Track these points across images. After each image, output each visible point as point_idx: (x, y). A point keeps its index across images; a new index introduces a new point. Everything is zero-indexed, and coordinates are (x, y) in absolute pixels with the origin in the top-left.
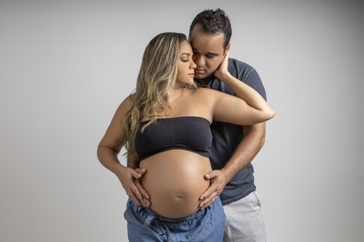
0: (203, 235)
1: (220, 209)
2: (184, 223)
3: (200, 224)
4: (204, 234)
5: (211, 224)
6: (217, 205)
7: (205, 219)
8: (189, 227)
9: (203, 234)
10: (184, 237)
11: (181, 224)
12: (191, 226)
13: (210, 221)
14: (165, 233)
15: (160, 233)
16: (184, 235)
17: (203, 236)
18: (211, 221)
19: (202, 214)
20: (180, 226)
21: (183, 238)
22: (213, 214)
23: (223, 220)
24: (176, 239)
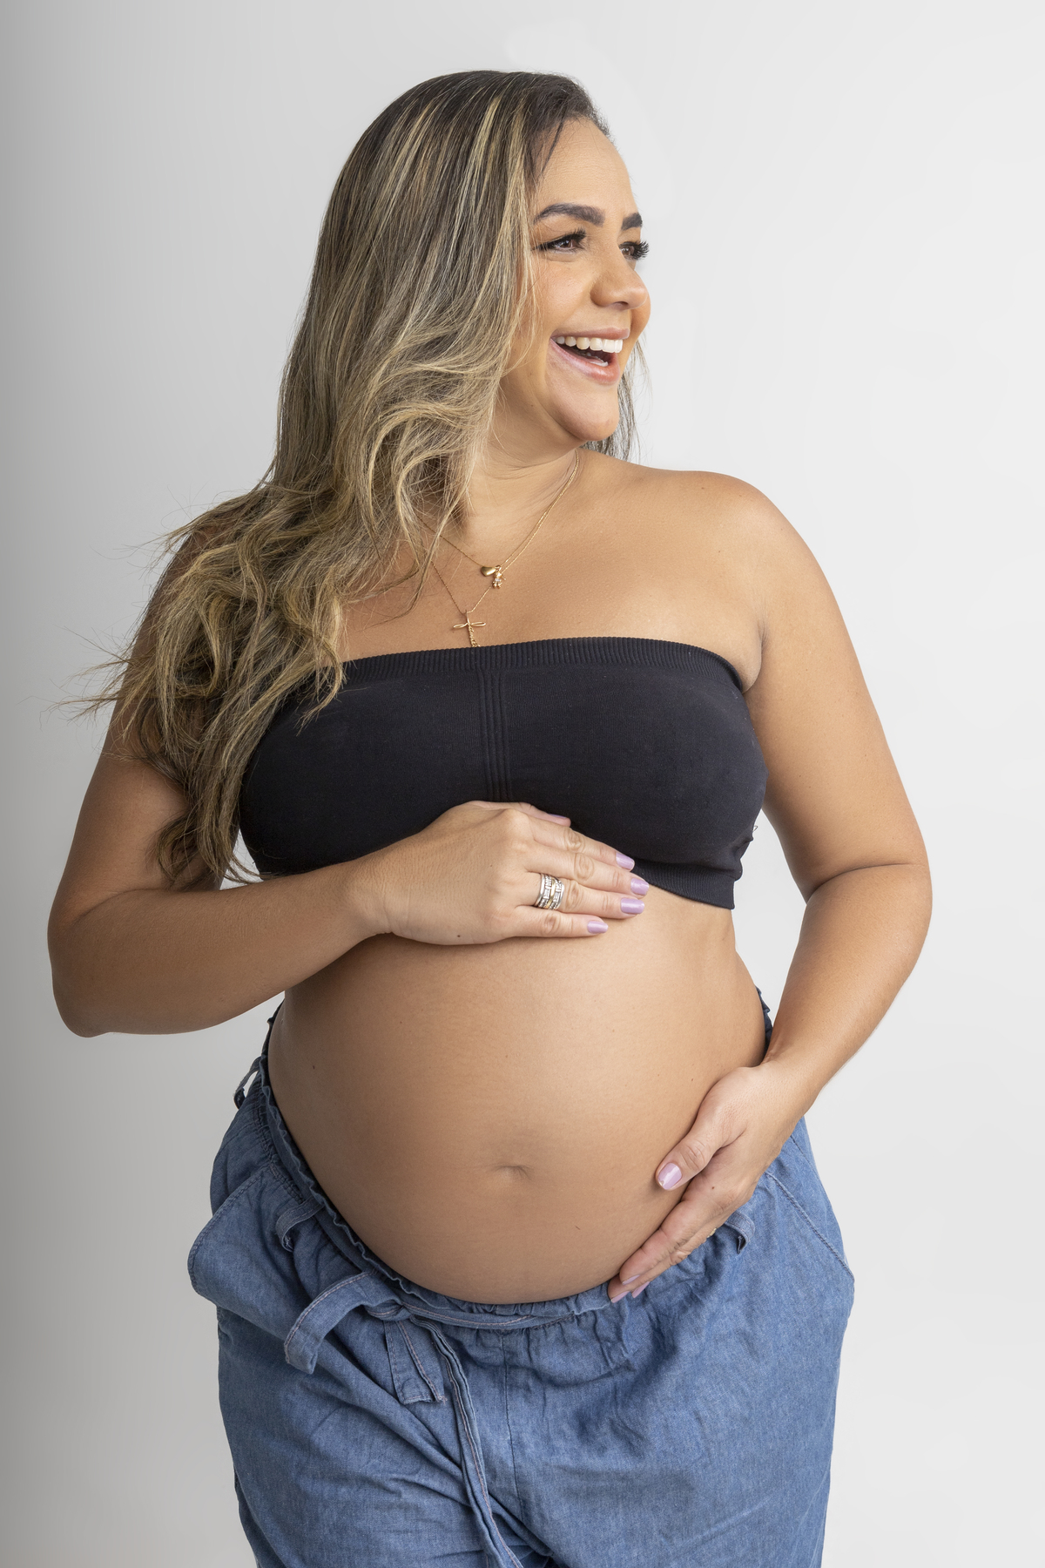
0: (699, 1419)
1: (810, 1233)
2: (563, 1332)
3: (674, 1349)
4: (704, 1413)
5: (750, 1345)
6: (793, 1210)
7: (705, 1315)
8: (599, 1359)
9: (696, 1413)
10: (565, 1427)
11: (543, 1342)
12: (615, 1356)
13: (743, 1324)
14: (440, 1396)
15: (407, 1390)
16: (569, 1411)
17: (695, 1425)
18: (751, 1323)
19: (684, 1276)
20: (538, 1354)
21: (561, 1433)
22: (766, 1278)
23: (828, 1301)
24: (517, 1445)
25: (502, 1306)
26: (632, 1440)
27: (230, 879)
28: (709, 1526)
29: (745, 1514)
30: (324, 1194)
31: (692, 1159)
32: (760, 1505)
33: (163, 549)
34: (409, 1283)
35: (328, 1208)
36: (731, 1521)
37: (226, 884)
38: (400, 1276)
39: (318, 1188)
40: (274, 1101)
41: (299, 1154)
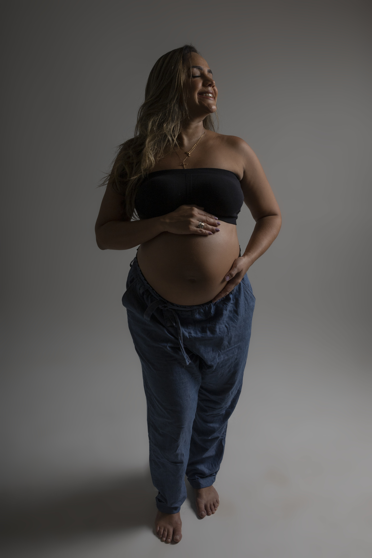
1: (248, 290)
6: (244, 286)
11: (195, 313)
14: (174, 324)
21: (199, 331)
24: (190, 333)
25: (187, 306)
26: (213, 331)
27: (133, 219)
28: (228, 348)
29: (236, 346)
30: (149, 285)
31: (231, 275)
32: (239, 344)
33: (118, 148)
34: (168, 302)
35: (150, 287)
36: (233, 347)
37: (132, 220)
38: (166, 300)
39: (148, 283)
40: (138, 266)
41: (143, 276)
